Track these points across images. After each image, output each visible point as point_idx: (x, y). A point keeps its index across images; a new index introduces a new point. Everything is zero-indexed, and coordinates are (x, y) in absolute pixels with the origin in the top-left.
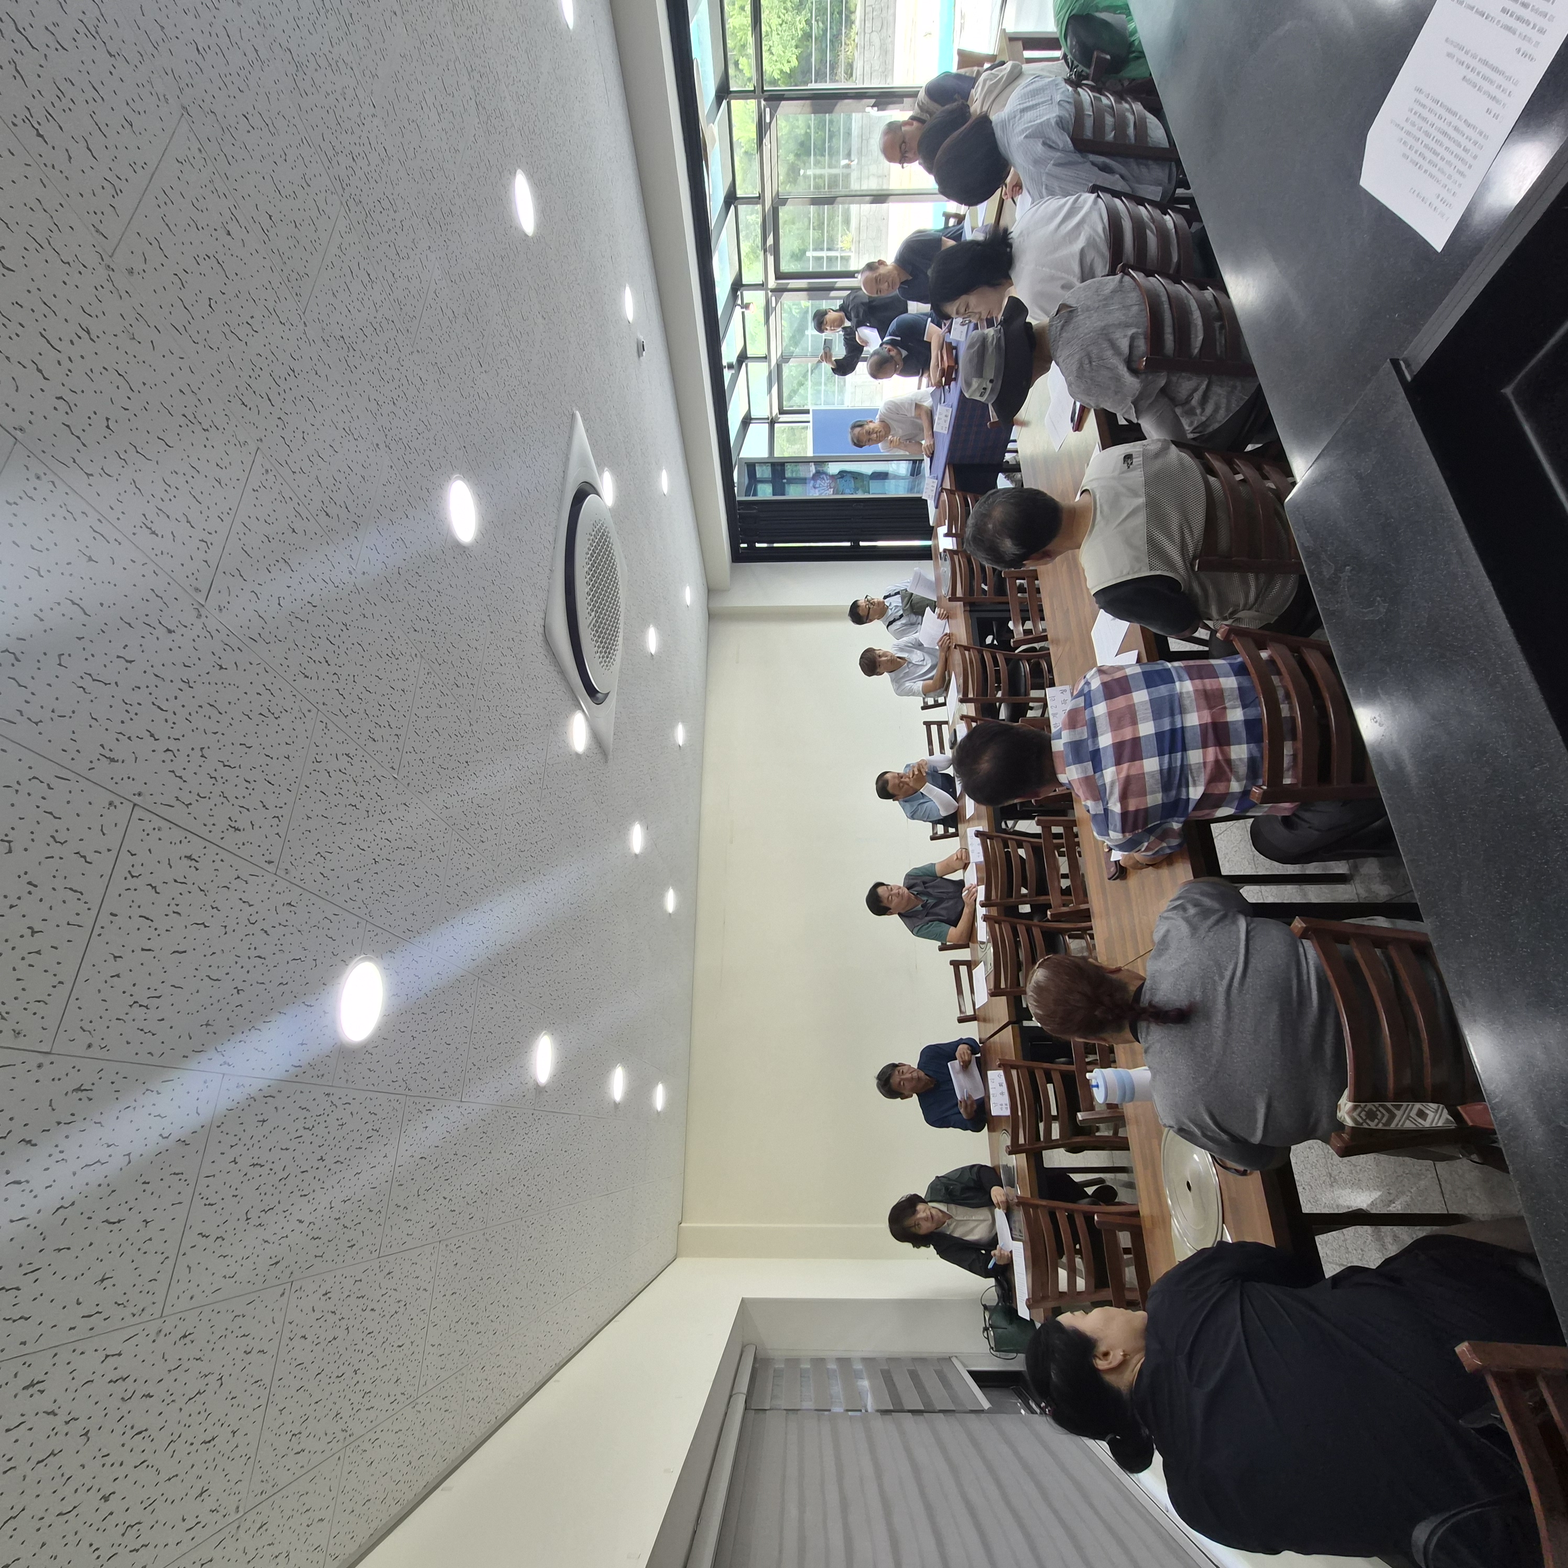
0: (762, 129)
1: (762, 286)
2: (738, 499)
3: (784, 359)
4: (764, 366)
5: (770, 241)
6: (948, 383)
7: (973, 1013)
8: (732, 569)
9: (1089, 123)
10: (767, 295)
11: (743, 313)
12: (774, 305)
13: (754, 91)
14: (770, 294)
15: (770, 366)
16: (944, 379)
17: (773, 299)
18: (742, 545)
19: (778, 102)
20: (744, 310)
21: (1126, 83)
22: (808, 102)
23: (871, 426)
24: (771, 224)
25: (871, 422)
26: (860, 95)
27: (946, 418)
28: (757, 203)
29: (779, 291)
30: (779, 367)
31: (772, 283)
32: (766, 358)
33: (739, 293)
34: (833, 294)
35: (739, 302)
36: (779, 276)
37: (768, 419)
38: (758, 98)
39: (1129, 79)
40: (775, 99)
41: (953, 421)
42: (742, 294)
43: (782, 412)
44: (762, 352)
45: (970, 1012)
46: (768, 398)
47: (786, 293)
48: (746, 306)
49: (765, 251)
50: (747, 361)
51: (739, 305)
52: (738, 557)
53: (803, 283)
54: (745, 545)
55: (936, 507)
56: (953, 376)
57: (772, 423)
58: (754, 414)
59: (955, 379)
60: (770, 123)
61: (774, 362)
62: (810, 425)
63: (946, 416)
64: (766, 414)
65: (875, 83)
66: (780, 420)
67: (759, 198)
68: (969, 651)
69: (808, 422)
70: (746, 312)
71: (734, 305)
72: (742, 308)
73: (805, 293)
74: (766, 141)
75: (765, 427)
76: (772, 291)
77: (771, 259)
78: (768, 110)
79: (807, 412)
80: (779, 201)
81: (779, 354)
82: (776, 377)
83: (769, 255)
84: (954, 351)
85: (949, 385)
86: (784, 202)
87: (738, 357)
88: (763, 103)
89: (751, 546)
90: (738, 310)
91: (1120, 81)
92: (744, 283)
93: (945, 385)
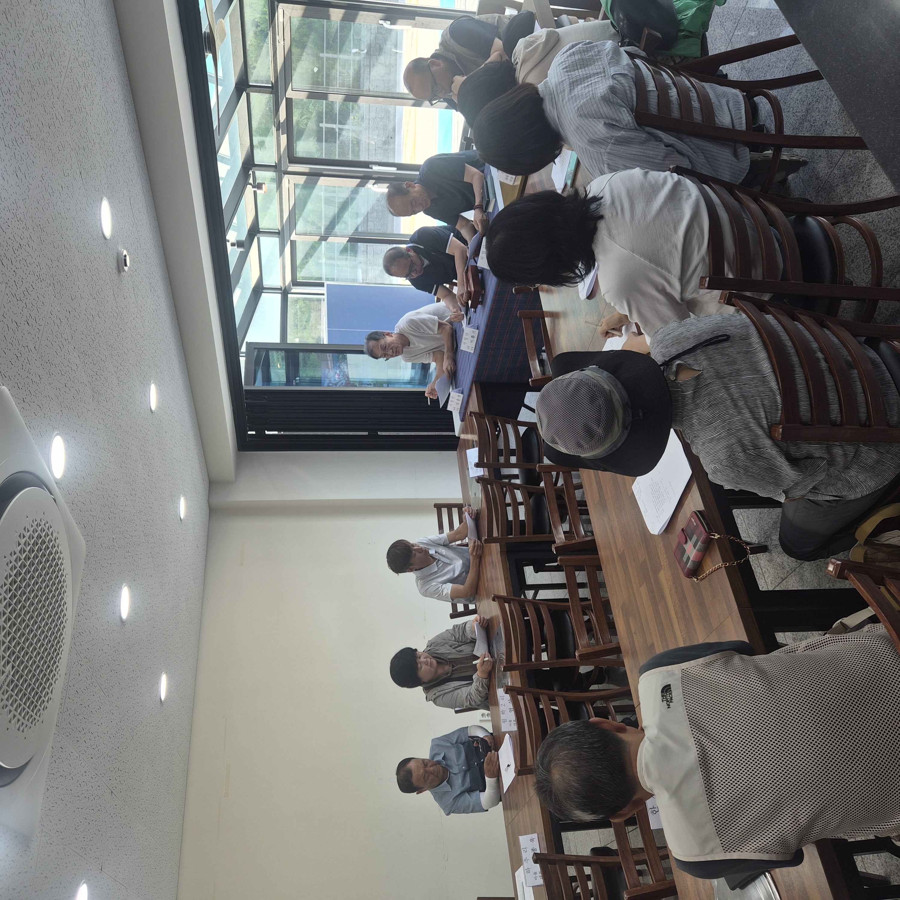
1: (274, 167)
2: (245, 388)
6: (474, 306)
9: (653, 100)
11: (255, 193)
16: (470, 302)
18: (250, 433)
20: (256, 189)
21: (678, 60)
23: (389, 339)
25: (388, 334)
27: (472, 339)
31: (285, 167)
32: (279, 233)
33: (251, 172)
35: (251, 181)
36: (292, 160)
37: (281, 289)
39: (680, 57)
41: (480, 343)
42: (254, 173)
43: (295, 283)
48: (258, 186)
50: (258, 235)
51: (250, 184)
52: (245, 445)
54: (253, 433)
55: (462, 420)
56: (480, 300)
57: (285, 293)
58: (266, 283)
59: (482, 303)
62: (325, 297)
63: (473, 337)
64: (279, 283)
66: (293, 291)
68: (509, 603)
69: (323, 294)
70: (259, 192)
71: (246, 183)
72: (253, 187)
75: (278, 297)
78: (282, 11)
79: (322, 285)
84: (480, 275)
85: (475, 308)
87: (249, 231)
89: (260, 433)
90: (249, 190)
91: (671, 57)
92: (256, 162)
93: (471, 307)
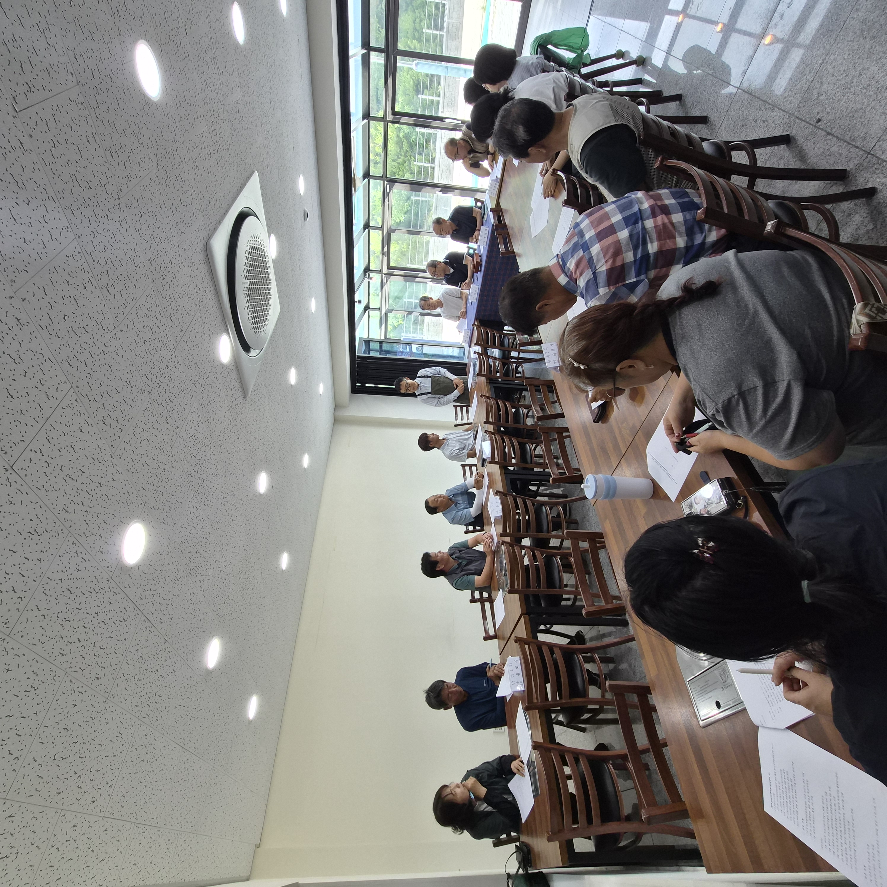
0: (385, 195)
1: (380, 272)
2: (357, 355)
3: (390, 311)
4: (378, 313)
5: (385, 249)
7: (494, 633)
8: (350, 398)
10: (382, 276)
12: (385, 282)
13: (382, 177)
14: (384, 276)
15: (381, 313)
17: (385, 278)
18: (358, 384)
19: (393, 183)
22: (408, 185)
24: (386, 241)
26: (434, 186)
28: (380, 230)
29: (389, 275)
30: (386, 314)
31: (385, 271)
32: (379, 309)
33: (367, 273)
34: (417, 279)
35: (367, 277)
36: (389, 268)
38: (384, 180)
40: (393, 181)
42: (369, 274)
44: (378, 306)
45: (492, 633)
46: (379, 331)
47: (392, 276)
48: (371, 278)
49: (383, 254)
50: (369, 309)
52: (354, 390)
53: (401, 272)
54: (360, 385)
60: (389, 193)
61: (383, 312)
65: (443, 181)
67: (381, 227)
70: (371, 282)
72: (368, 279)
73: (402, 277)
74: (386, 201)
76: (385, 274)
77: (385, 258)
78: (388, 186)
80: (391, 230)
81: (386, 308)
82: (384, 320)
83: (384, 256)
86: (394, 231)
87: (364, 307)
88: (386, 182)
89: (363, 386)
90: (366, 280)
92: (371, 269)
